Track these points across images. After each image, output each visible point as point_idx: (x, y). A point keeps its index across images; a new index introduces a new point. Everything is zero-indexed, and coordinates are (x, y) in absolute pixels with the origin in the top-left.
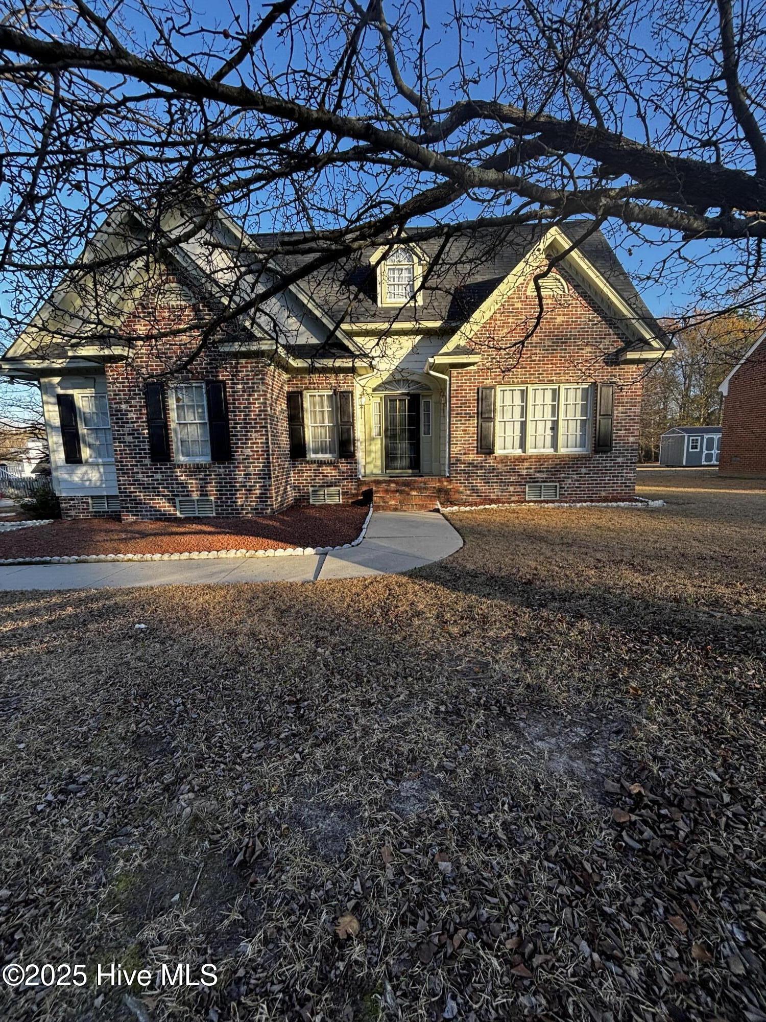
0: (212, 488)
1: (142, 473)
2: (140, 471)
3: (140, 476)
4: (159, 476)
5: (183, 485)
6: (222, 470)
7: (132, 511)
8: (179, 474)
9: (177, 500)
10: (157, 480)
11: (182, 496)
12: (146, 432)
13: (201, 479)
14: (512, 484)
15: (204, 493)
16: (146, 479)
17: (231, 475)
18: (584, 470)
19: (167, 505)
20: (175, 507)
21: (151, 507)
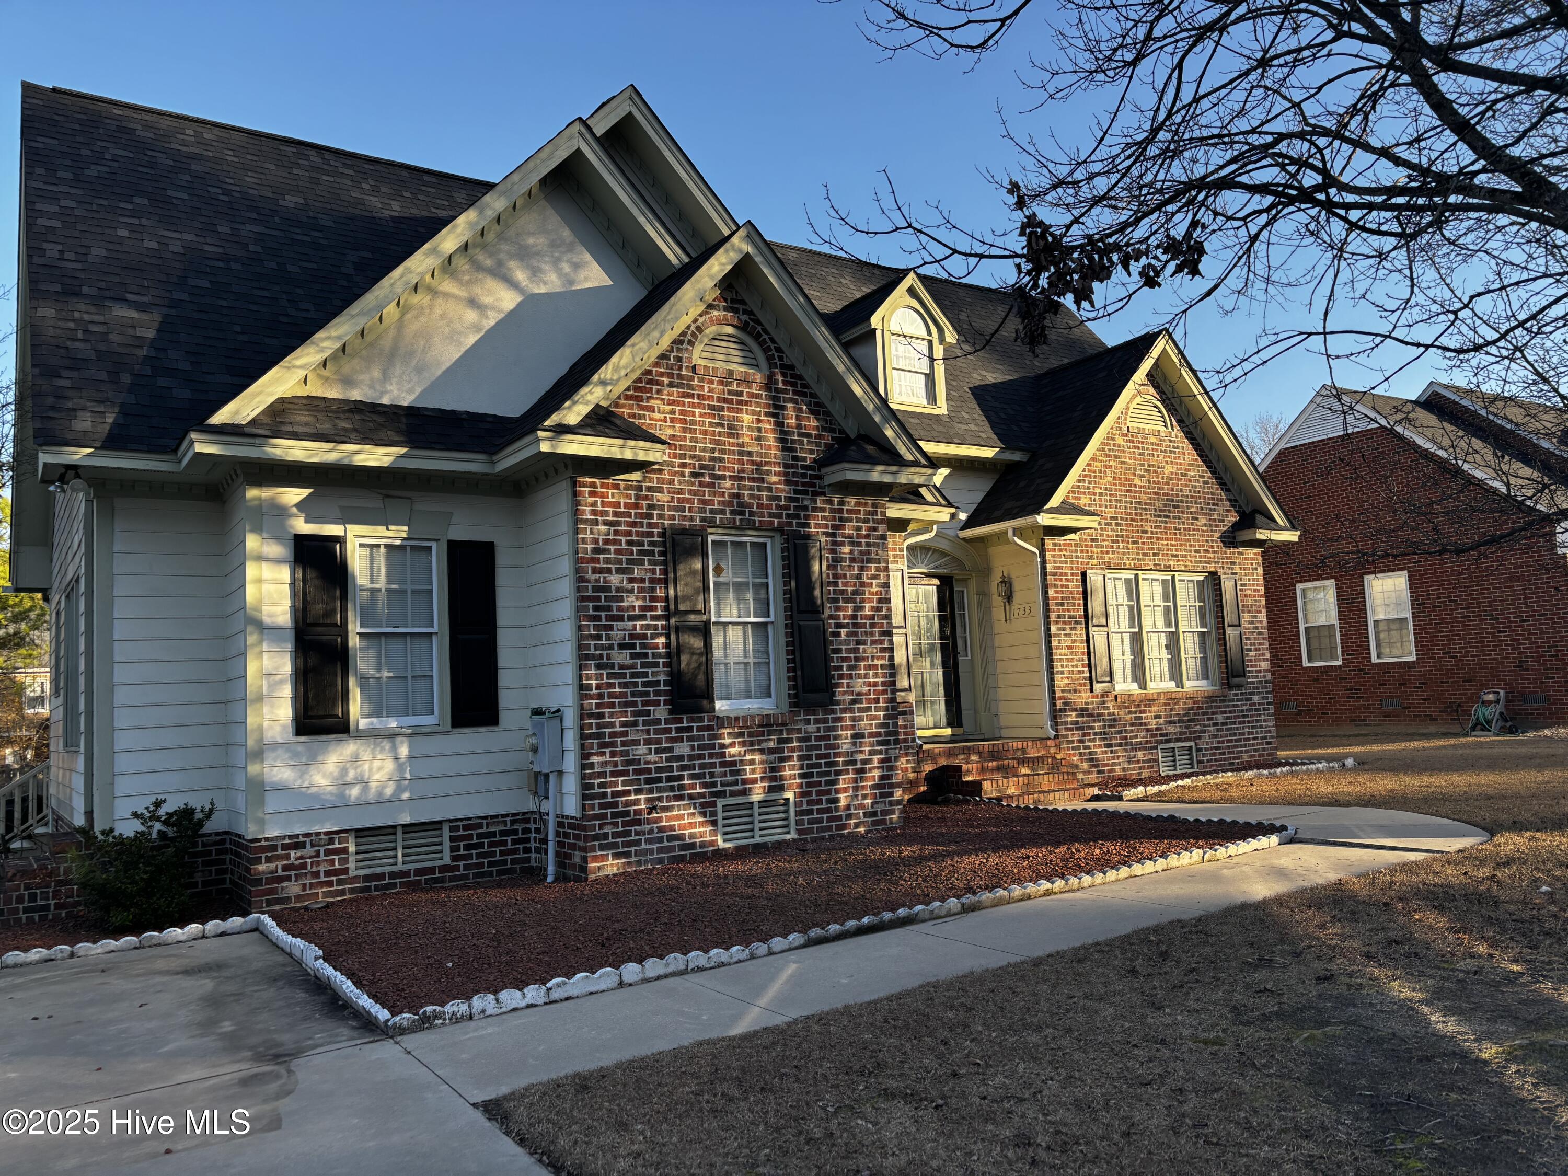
0: (791, 772)
1: (648, 742)
2: (643, 737)
3: (642, 749)
4: (683, 749)
5: (734, 767)
6: (812, 728)
7: (615, 845)
8: (727, 741)
9: (720, 803)
10: (680, 758)
11: (733, 794)
12: (661, 641)
13: (772, 751)
14: (1139, 747)
15: (776, 786)
16: (653, 757)
17: (827, 738)
18: (1220, 718)
19: (699, 819)
20: (714, 823)
21: (661, 830)
